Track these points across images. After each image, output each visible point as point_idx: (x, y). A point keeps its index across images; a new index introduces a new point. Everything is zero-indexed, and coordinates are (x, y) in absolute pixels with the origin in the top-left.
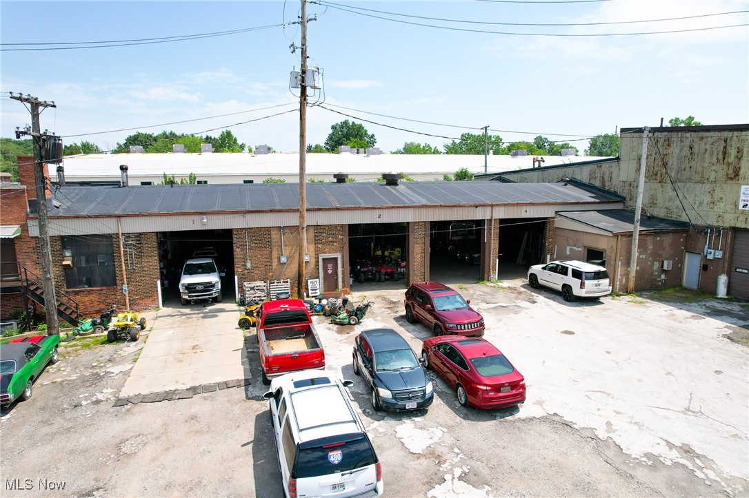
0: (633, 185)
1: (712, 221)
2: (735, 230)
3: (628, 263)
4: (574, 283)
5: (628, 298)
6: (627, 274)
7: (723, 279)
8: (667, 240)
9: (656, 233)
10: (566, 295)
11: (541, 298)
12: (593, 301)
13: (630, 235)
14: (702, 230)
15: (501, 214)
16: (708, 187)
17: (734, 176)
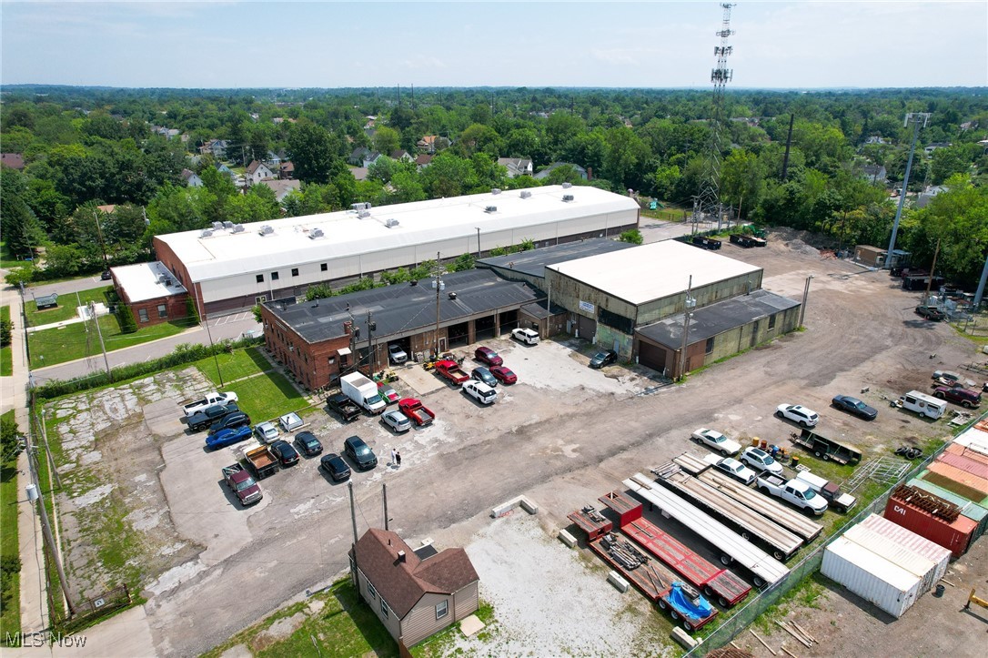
0: (547, 289)
1: (573, 310)
2: (579, 315)
3: (546, 328)
4: (528, 339)
5: (546, 341)
6: (546, 332)
7: (577, 331)
8: (560, 317)
10: (525, 343)
11: (517, 344)
12: (536, 344)
14: (571, 313)
15: (500, 311)
16: (571, 298)
17: (578, 297)
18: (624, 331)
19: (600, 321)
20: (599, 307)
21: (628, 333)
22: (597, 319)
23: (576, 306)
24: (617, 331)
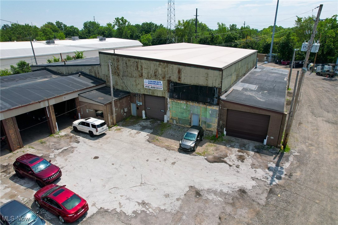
0: (108, 76)
1: (137, 92)
2: (144, 95)
3: (112, 114)
4: (94, 130)
5: (114, 128)
6: (112, 118)
7: (144, 112)
8: (124, 100)
9: (120, 99)
10: (91, 135)
11: (81, 139)
12: (104, 134)
13: (111, 103)
14: (135, 95)
15: (53, 102)
16: (134, 79)
17: (141, 76)
18: (205, 103)
19: (171, 97)
20: (169, 82)
21: (211, 104)
22: (167, 95)
23: (139, 87)
24: (196, 104)
